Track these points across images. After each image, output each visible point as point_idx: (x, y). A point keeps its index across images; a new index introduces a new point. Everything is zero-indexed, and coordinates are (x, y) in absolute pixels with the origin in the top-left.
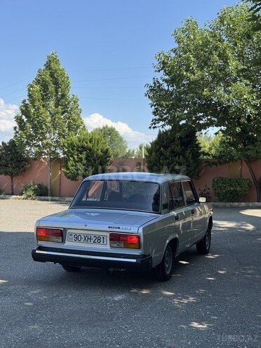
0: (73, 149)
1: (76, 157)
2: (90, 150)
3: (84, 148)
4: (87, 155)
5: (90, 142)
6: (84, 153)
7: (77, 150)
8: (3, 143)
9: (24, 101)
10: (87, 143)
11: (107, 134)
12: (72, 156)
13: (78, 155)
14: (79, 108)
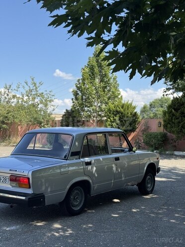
0: (110, 113)
1: (112, 119)
2: (122, 114)
3: (118, 112)
4: (120, 117)
5: (122, 108)
6: (118, 115)
7: (113, 114)
8: (66, 110)
9: (79, 80)
10: (119, 108)
11: (164, 102)
12: (109, 118)
13: (113, 117)
14: (117, 83)
